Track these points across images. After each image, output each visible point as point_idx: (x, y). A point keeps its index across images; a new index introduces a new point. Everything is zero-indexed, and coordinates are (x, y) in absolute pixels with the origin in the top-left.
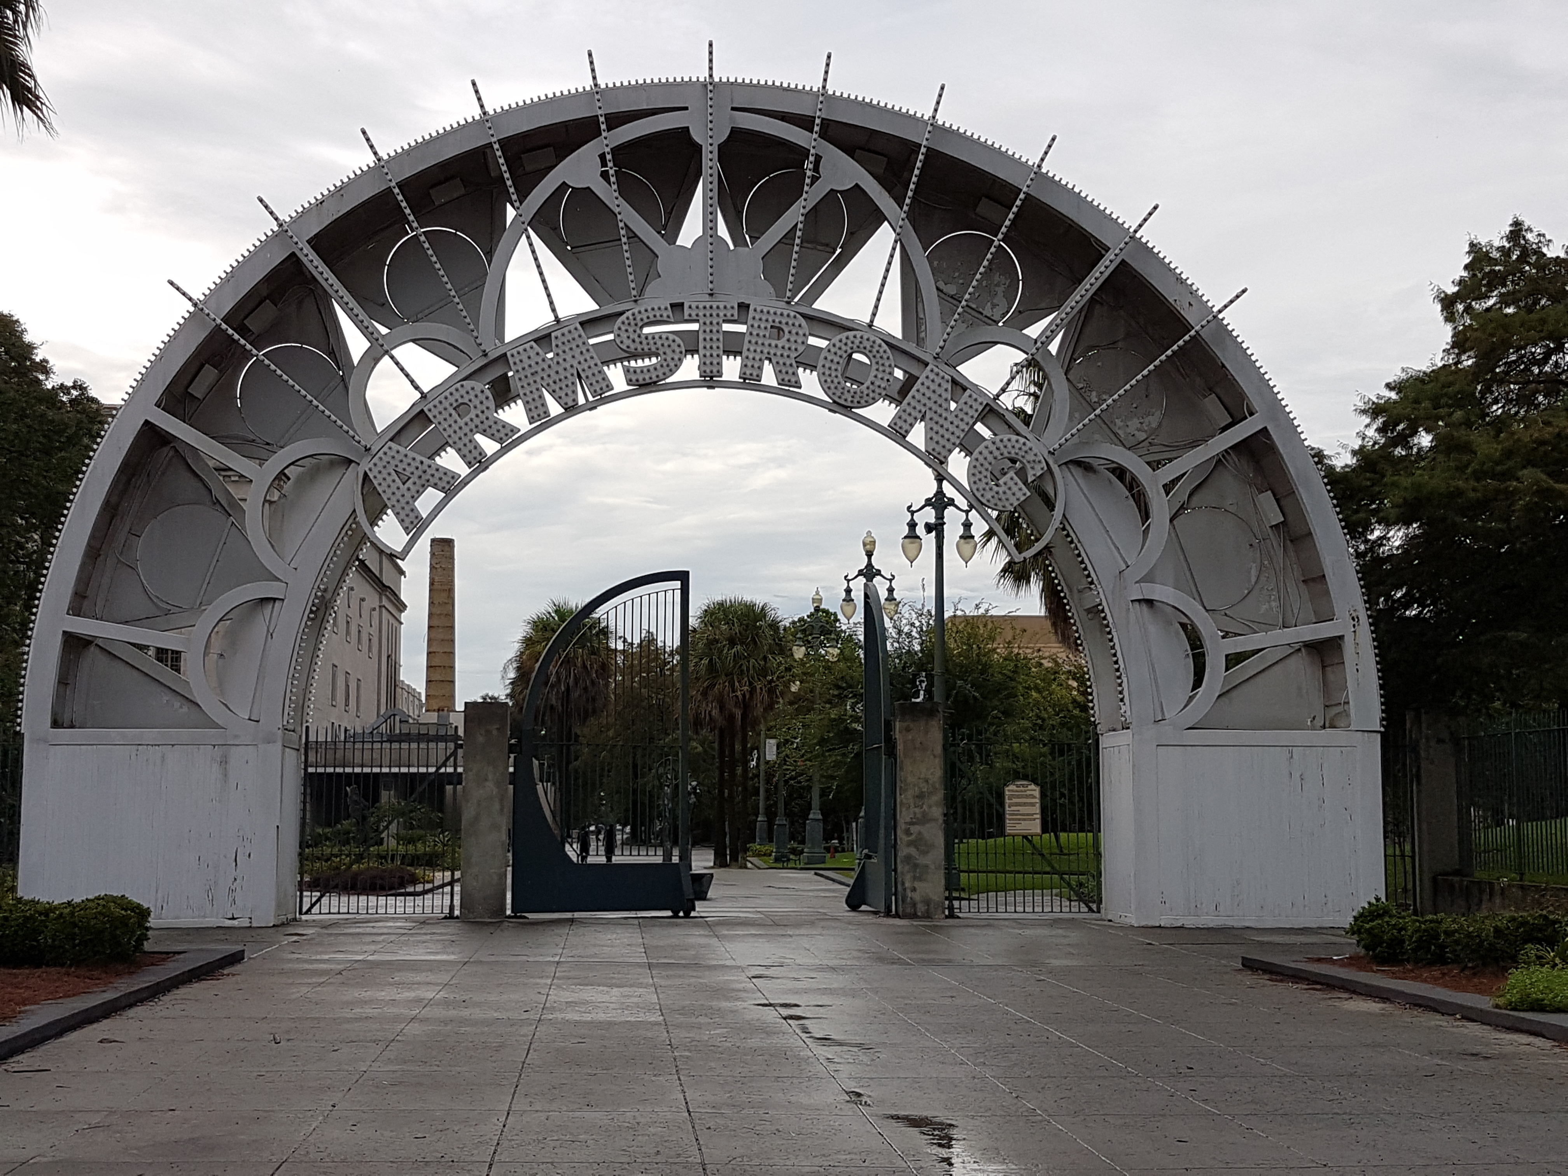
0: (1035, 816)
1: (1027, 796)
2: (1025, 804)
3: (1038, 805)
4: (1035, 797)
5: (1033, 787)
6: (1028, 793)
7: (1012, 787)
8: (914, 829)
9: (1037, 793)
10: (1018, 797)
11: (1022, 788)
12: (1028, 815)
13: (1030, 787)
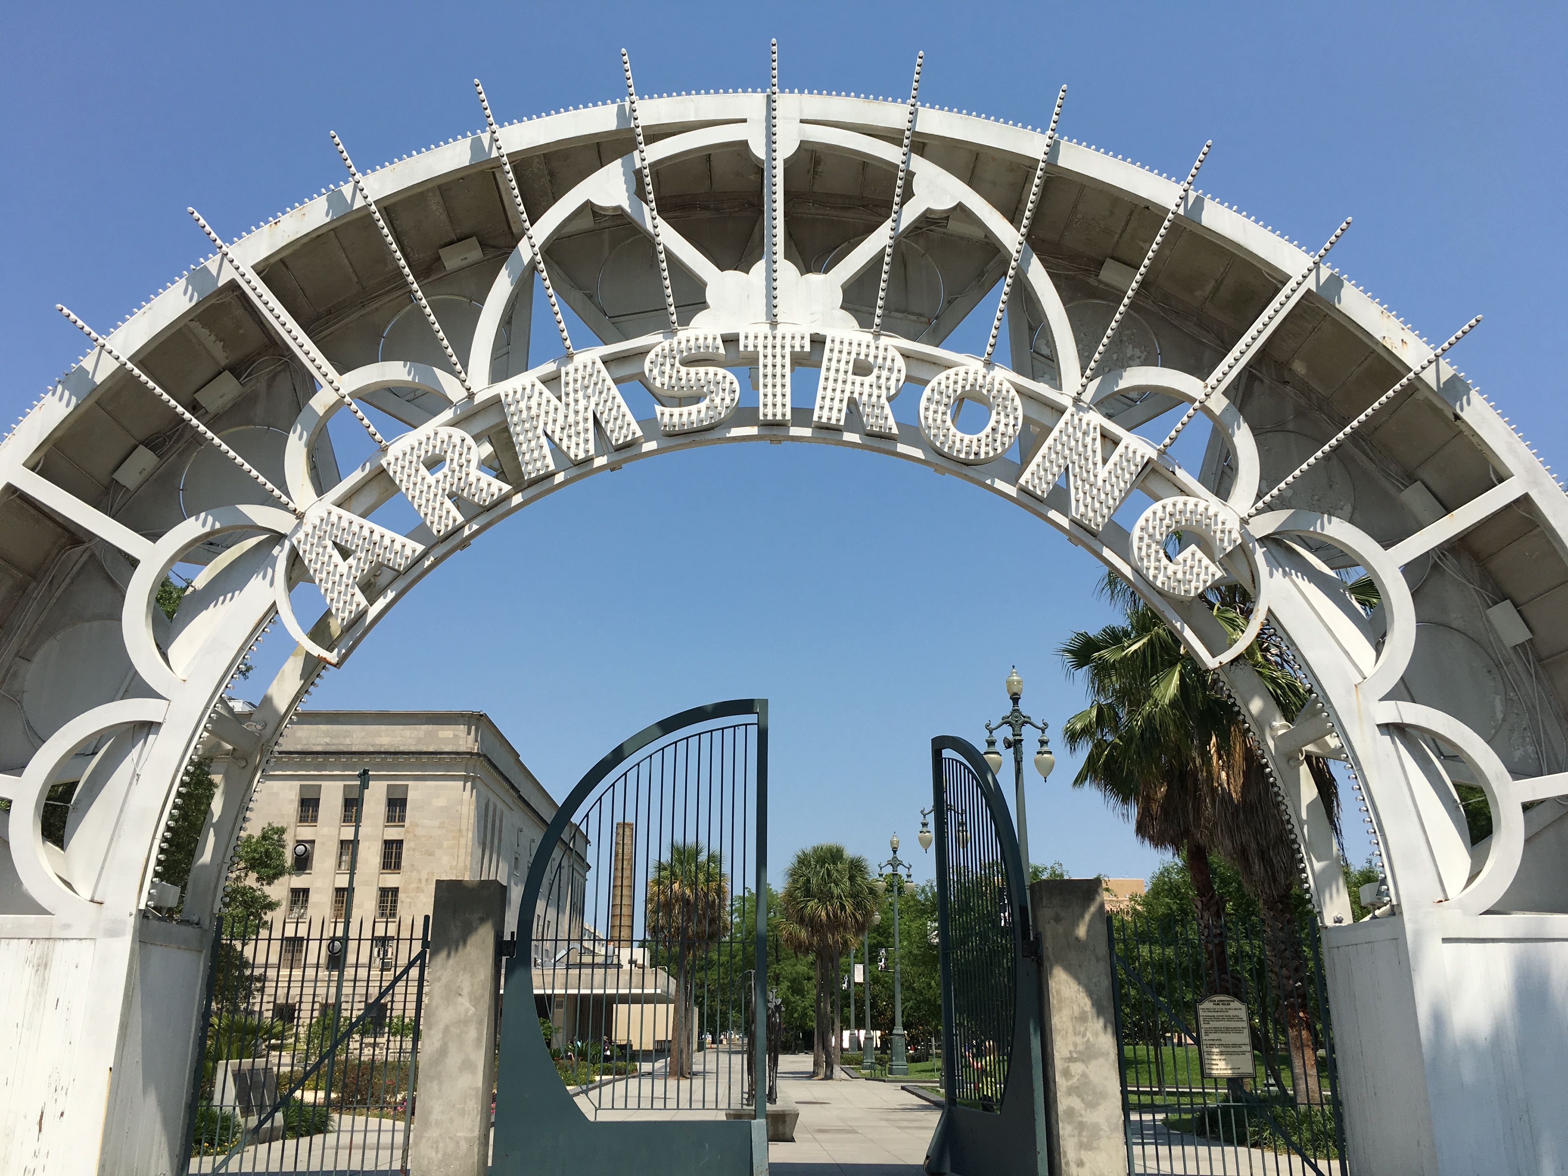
0: (1244, 1048)
1: (1230, 1019)
2: (1227, 1030)
3: (1246, 1032)
4: (1241, 1020)
5: (1236, 1004)
6: (1231, 1013)
7: (1207, 1005)
8: (1077, 1068)
9: (1243, 1012)
10: (1218, 1019)
11: (1221, 1007)
12: (1234, 1045)
13: (1233, 1005)
